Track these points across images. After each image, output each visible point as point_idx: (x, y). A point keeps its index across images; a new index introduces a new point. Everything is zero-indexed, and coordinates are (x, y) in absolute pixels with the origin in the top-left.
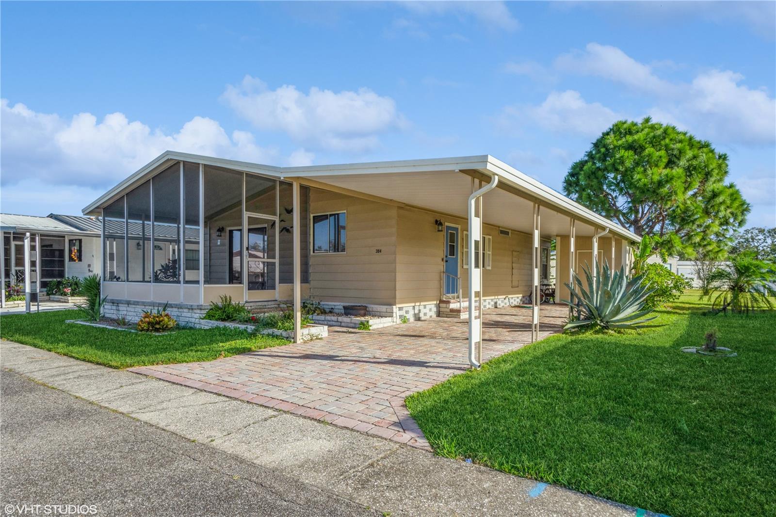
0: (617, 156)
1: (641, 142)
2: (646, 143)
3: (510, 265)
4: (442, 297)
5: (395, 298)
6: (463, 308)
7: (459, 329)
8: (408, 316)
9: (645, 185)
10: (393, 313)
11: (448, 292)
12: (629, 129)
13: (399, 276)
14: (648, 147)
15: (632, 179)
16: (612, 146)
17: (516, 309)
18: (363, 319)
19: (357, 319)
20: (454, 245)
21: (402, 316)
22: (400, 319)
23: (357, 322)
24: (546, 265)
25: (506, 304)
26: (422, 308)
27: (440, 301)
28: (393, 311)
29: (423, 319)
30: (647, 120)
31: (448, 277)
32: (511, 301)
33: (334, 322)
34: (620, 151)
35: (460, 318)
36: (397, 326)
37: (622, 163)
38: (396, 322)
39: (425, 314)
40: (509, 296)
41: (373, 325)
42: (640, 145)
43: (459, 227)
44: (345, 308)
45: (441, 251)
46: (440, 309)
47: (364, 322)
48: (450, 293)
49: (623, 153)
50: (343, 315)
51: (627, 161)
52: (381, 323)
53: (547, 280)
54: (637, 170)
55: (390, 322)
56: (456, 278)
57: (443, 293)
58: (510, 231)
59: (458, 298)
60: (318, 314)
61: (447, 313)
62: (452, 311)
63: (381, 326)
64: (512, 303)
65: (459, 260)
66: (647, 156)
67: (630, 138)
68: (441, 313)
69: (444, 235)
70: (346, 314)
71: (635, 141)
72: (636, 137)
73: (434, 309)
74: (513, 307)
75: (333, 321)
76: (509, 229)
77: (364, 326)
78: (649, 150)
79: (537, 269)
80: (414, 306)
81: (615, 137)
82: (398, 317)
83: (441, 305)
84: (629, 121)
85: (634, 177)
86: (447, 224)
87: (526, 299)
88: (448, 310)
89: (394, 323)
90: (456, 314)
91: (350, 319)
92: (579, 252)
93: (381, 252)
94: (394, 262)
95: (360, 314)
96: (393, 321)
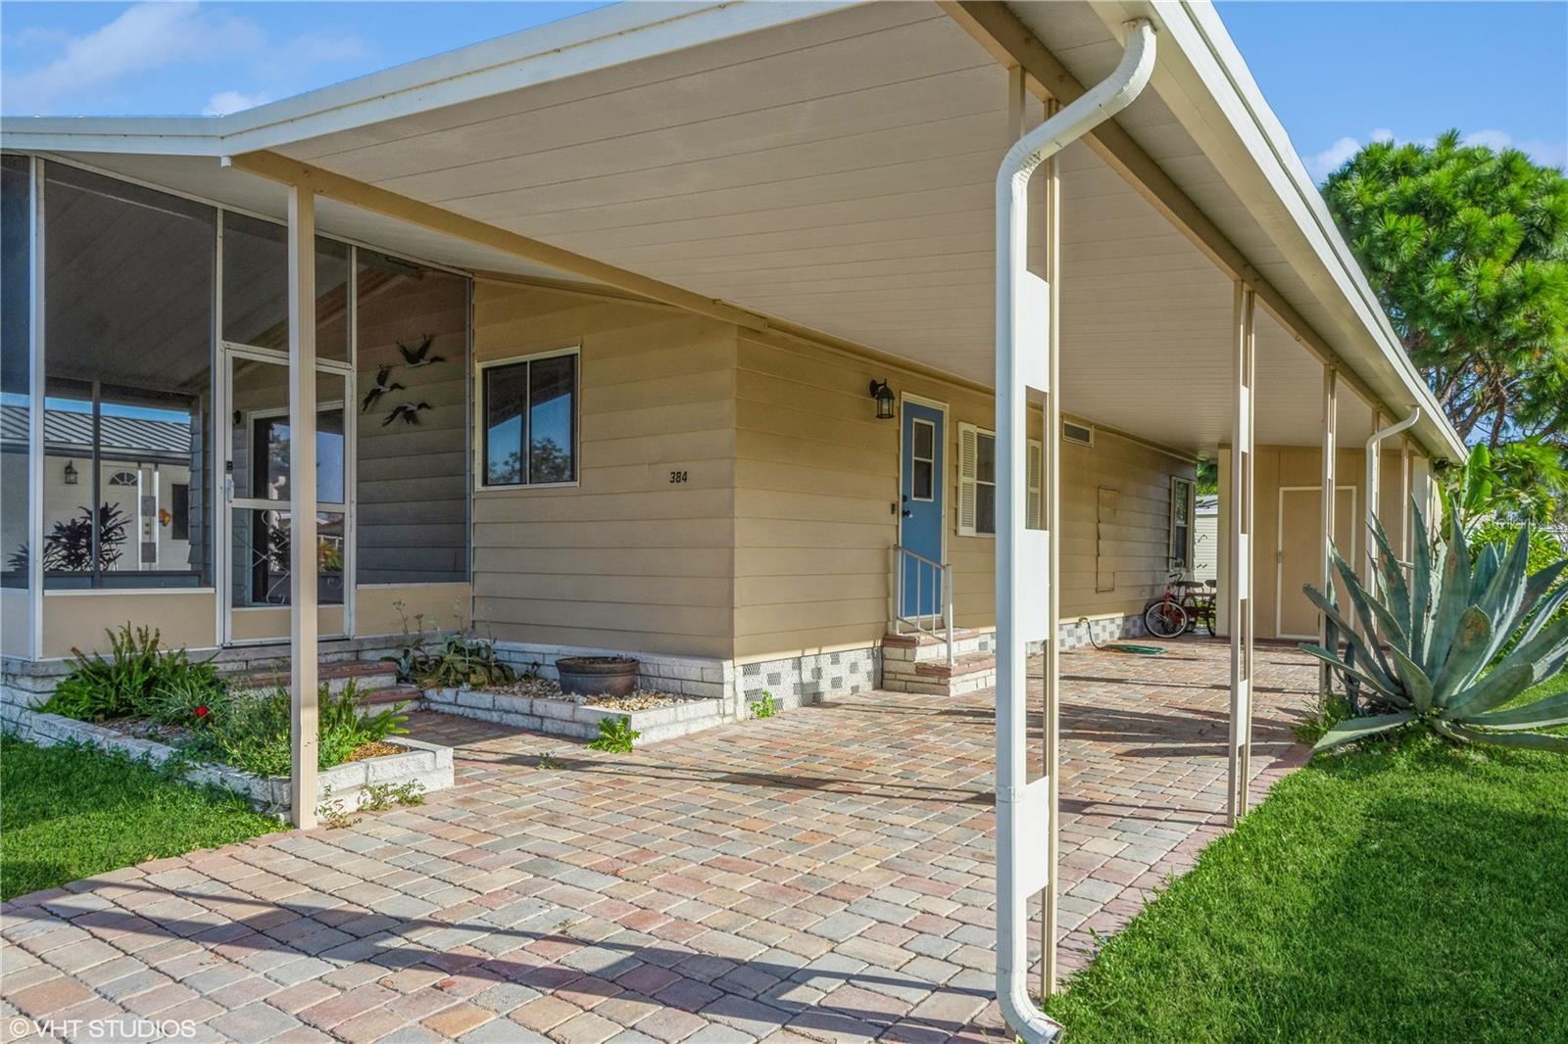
0: (1379, 231)
1: (1440, 193)
2: (1455, 196)
3: (1092, 527)
4: (890, 624)
5: (729, 633)
6: (957, 661)
7: (947, 747)
8: (775, 692)
9: (1460, 307)
10: (722, 684)
11: (910, 610)
12: (1404, 163)
13: (743, 563)
14: (1461, 208)
15: (1422, 291)
16: (1359, 208)
17: (1114, 656)
18: (613, 708)
19: (595, 707)
20: (929, 465)
21: (756, 691)
22: (749, 704)
23: (592, 720)
24: (1185, 529)
25: (1079, 639)
26: (825, 661)
27: (884, 639)
28: (722, 676)
29: (827, 697)
30: (1449, 141)
31: (911, 564)
32: (1095, 630)
33: (520, 717)
34: (1386, 217)
35: (947, 694)
36: (737, 730)
37: (1392, 250)
38: (734, 714)
39: (836, 683)
40: (1090, 618)
41: (644, 730)
42: (1438, 203)
43: (946, 408)
44: (564, 666)
45: (888, 479)
46: (886, 663)
47: (615, 719)
48: (916, 614)
49: (1393, 222)
50: (553, 690)
51: (1405, 244)
52: (676, 721)
53: (1188, 571)
54: (1435, 267)
55: (710, 716)
56: (935, 565)
57: (895, 610)
58: (1092, 431)
59: (944, 627)
60: (475, 687)
61: (907, 677)
62: (923, 670)
63: (678, 731)
64: (1097, 635)
65: (945, 511)
66: (1462, 229)
67: (1408, 186)
68: (887, 676)
69: (899, 431)
70: (567, 688)
71: (1423, 191)
72: (1427, 180)
73: (867, 665)
74: (1102, 649)
75: (517, 712)
76: (1090, 424)
77: (614, 733)
78: (1466, 213)
79: (1246, 536)
80: (799, 658)
81: (1366, 183)
82: (741, 697)
83: (890, 651)
84: (1400, 146)
85: (1429, 286)
86: (907, 397)
87: (1135, 625)
88: (911, 669)
89: (727, 720)
90: (935, 680)
91: (570, 707)
92: (1284, 492)
93: (685, 480)
94: (728, 511)
95: (607, 690)
96: (721, 712)
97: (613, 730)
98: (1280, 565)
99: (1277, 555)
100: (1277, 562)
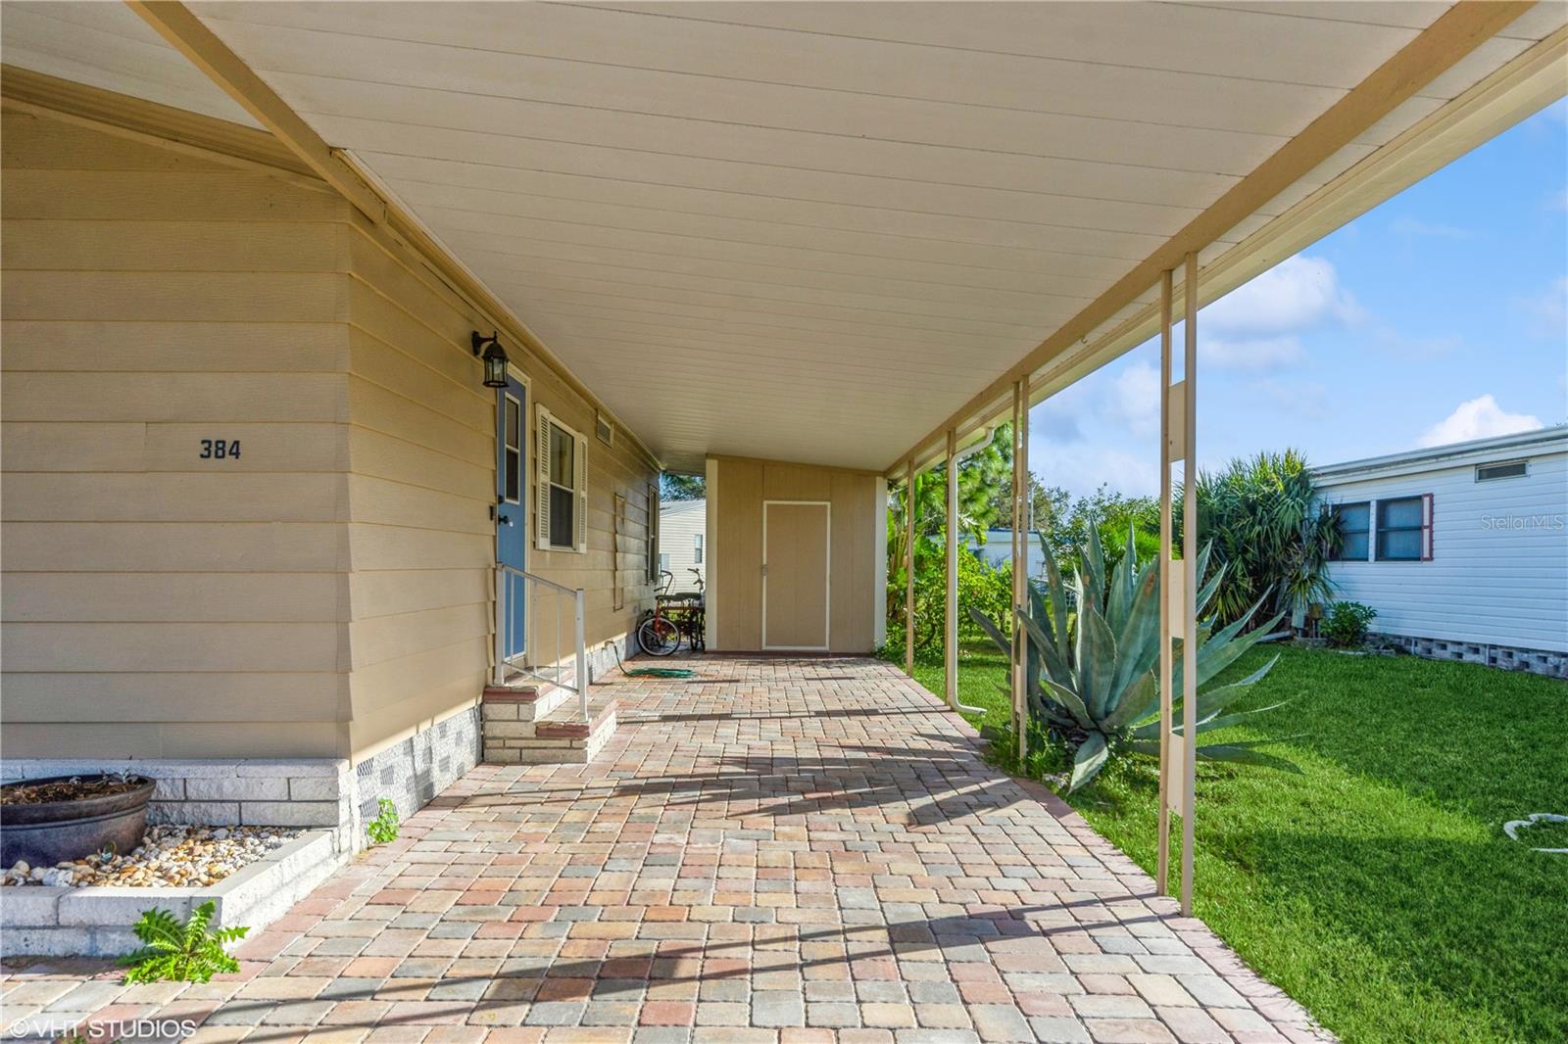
4: (491, 671)
8: (389, 798)
10: (336, 801)
19: (104, 890)
20: (517, 455)
21: (372, 802)
22: (366, 825)
26: (435, 740)
27: (483, 693)
28: (334, 789)
29: (439, 791)
35: (582, 760)
38: (350, 848)
41: (242, 916)
43: (528, 384)
45: (488, 472)
46: (488, 725)
47: (179, 909)
55: (323, 861)
58: (611, 429)
61: (522, 743)
62: (546, 731)
65: (528, 518)
68: (489, 743)
69: (495, 407)
73: (470, 733)
74: (633, 676)
76: (612, 422)
77: (183, 939)
80: (412, 740)
82: (358, 816)
83: (495, 710)
88: (528, 731)
89: (343, 861)
90: (565, 743)
92: (768, 506)
93: (237, 454)
94: (338, 512)
95: (104, 845)
96: (336, 850)
97: (177, 932)
98: (765, 578)
99: (762, 567)
100: (762, 575)
